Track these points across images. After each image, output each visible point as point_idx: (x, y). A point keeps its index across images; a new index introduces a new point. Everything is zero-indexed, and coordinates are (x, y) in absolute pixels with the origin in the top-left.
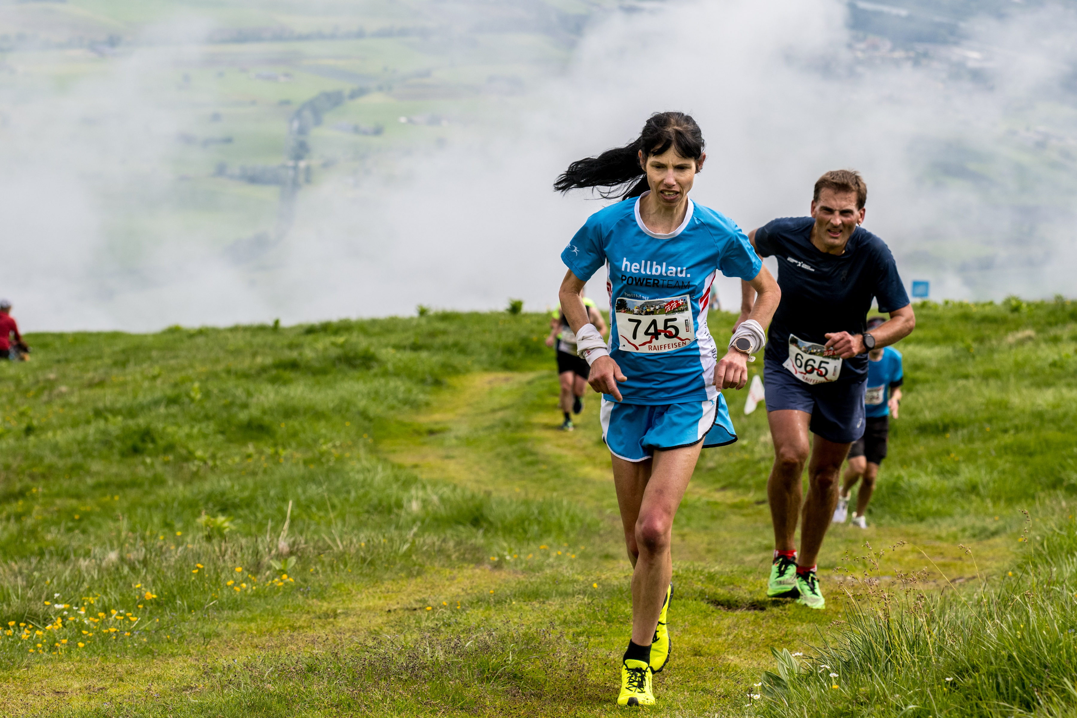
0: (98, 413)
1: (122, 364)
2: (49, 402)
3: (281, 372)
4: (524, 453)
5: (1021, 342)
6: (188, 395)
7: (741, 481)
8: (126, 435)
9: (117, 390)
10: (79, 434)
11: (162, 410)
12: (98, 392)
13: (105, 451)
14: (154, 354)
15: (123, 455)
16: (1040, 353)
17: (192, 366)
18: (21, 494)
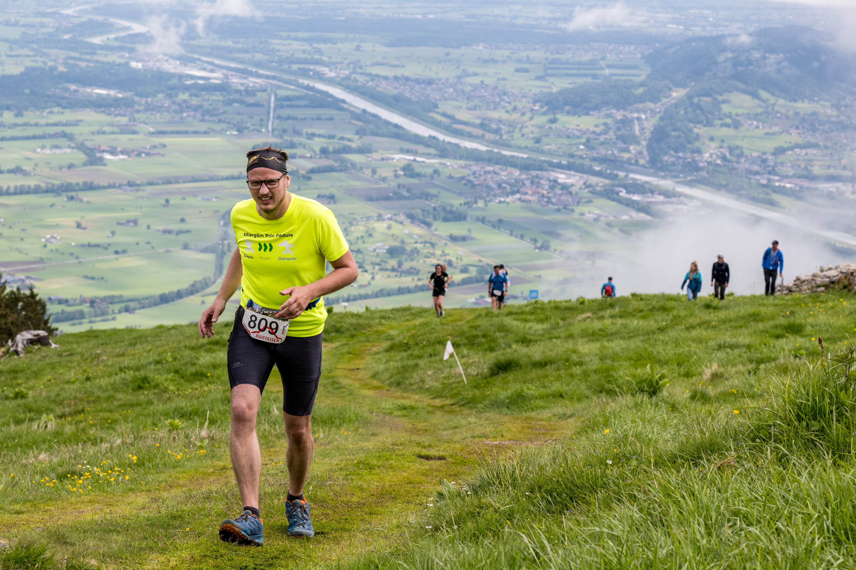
0: (121, 370)
1: (132, 344)
2: (97, 365)
3: (212, 346)
4: (334, 383)
5: (585, 320)
6: (165, 359)
7: (444, 394)
8: (135, 379)
9: (131, 358)
10: (112, 380)
11: (152, 367)
12: (121, 359)
13: (125, 388)
14: (149, 339)
15: (134, 390)
16: (594, 324)
17: (167, 345)
18: (83, 411)
